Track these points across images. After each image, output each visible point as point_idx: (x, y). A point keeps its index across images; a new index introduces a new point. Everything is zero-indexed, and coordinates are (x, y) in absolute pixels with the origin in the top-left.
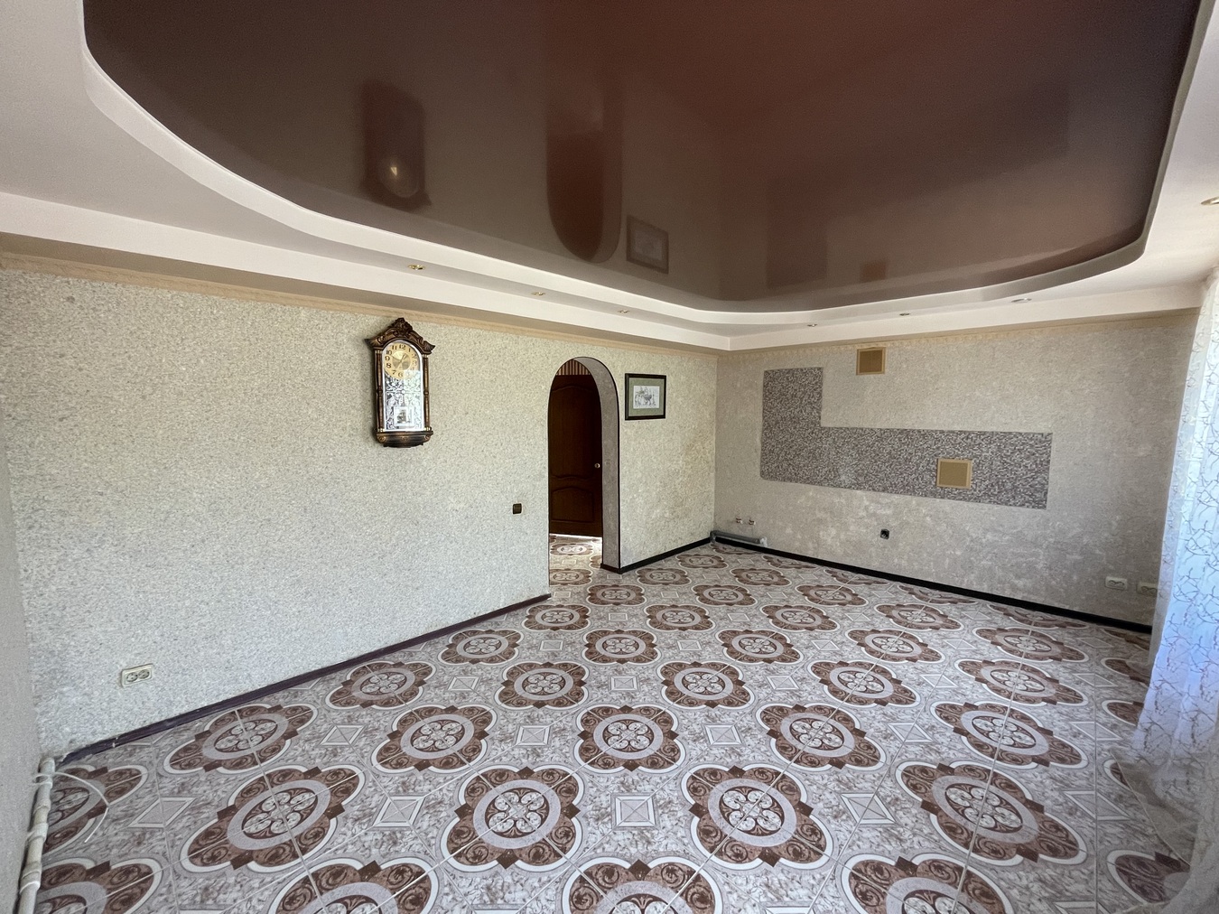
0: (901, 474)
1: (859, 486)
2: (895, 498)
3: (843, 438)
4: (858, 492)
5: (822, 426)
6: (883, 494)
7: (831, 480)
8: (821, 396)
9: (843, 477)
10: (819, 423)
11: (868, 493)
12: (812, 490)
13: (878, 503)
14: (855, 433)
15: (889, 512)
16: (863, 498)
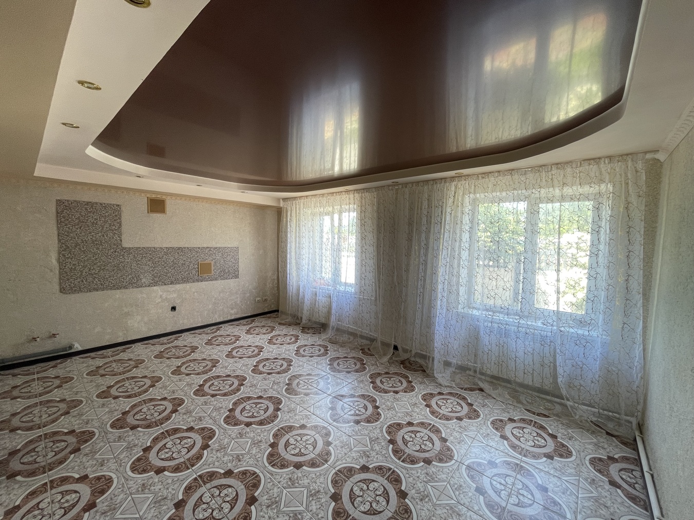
0: (181, 272)
1: (155, 284)
2: (178, 287)
3: (141, 254)
4: (155, 288)
5: (123, 246)
6: (170, 286)
7: (134, 283)
8: (120, 225)
9: (144, 280)
10: (121, 245)
11: (162, 287)
12: (118, 294)
13: (168, 291)
14: (150, 251)
15: (175, 295)
16: (158, 290)
